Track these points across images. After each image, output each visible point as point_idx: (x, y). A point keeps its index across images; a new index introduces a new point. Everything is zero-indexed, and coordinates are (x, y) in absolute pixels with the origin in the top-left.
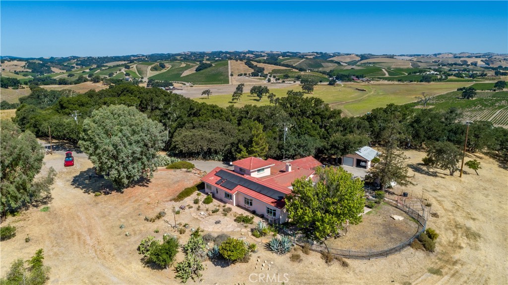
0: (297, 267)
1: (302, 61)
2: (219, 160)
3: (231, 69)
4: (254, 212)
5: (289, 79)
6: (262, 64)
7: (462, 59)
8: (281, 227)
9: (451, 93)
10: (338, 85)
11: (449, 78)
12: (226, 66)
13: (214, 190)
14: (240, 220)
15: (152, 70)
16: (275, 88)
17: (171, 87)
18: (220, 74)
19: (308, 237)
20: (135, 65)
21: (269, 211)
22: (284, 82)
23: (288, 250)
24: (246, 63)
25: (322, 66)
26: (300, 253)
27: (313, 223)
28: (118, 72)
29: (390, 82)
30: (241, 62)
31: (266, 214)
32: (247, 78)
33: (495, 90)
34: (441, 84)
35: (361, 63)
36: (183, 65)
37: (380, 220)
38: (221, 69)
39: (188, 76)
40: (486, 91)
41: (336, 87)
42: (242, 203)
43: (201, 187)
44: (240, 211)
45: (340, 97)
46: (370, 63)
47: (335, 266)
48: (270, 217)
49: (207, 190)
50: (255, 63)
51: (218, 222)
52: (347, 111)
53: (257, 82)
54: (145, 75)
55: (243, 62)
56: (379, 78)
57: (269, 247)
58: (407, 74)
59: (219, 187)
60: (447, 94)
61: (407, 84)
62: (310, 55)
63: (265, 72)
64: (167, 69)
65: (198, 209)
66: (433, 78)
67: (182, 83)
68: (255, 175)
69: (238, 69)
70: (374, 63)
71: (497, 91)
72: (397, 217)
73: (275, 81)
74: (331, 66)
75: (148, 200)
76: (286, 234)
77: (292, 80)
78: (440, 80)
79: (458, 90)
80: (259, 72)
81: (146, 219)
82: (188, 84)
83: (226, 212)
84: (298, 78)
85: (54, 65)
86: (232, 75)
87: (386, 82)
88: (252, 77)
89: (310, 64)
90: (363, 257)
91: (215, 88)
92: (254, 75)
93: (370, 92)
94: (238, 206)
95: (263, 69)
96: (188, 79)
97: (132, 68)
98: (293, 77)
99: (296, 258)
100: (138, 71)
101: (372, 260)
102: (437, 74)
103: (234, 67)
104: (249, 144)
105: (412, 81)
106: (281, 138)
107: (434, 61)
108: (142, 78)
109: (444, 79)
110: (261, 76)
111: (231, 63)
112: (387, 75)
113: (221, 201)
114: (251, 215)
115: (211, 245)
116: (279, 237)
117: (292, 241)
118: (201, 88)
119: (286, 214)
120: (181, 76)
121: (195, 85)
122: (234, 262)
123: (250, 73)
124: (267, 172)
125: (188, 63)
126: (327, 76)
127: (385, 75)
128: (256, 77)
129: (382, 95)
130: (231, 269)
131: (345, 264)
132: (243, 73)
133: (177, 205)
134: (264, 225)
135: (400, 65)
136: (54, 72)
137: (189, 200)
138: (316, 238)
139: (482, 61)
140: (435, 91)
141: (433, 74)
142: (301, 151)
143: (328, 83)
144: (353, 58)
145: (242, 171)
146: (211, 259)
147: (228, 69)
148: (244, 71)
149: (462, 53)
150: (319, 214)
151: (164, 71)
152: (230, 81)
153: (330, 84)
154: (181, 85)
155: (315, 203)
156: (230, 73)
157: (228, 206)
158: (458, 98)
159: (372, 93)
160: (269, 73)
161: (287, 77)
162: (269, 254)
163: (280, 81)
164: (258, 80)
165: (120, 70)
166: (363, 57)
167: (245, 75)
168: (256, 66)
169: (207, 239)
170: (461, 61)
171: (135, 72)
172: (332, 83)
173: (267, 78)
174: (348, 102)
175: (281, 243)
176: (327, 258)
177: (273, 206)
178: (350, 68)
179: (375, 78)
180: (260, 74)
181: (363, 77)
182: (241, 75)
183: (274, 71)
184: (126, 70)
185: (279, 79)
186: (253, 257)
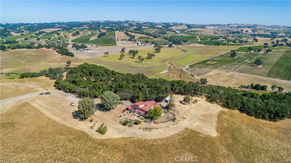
0: (149, 125)
1: (155, 30)
2: (129, 101)
3: (117, 36)
4: (141, 115)
5: (148, 43)
6: (134, 33)
7: (241, 29)
8: (146, 118)
9: (227, 53)
10: (174, 47)
11: (230, 43)
12: (114, 35)
13: (131, 110)
14: (138, 117)
15: (72, 36)
16: (141, 49)
17: (87, 49)
18: (111, 39)
19: (151, 119)
20: (62, 33)
21: (144, 115)
22: (145, 45)
23: (148, 122)
24: (125, 33)
25: (166, 34)
26: (150, 122)
27: (152, 117)
28: (53, 37)
29: (200, 45)
30: (122, 32)
31: (143, 115)
32: (126, 42)
33: (247, 52)
34: (224, 47)
35: (187, 31)
36: (90, 33)
37: (166, 116)
38: (112, 37)
39: (93, 40)
40: (243, 52)
41: (172, 49)
42: (138, 113)
43: (127, 109)
44: (138, 115)
45: (173, 56)
46: (192, 31)
47: (156, 124)
48: (144, 116)
49: (129, 110)
50: (130, 33)
51: (133, 117)
52: (175, 65)
53: (131, 44)
54: (69, 39)
55: (123, 32)
56: (195, 42)
57: (144, 121)
58: (209, 40)
59: (132, 109)
60: (225, 54)
61: (208, 47)
62: (160, 25)
63: (136, 38)
64: (81, 35)
65: (128, 114)
66: (222, 43)
67: (91, 45)
68: (140, 106)
69: (121, 37)
70: (194, 31)
71: (248, 52)
72: (170, 115)
73: (141, 45)
74: (171, 34)
75: (116, 113)
76: (147, 119)
77: (150, 44)
78: (225, 44)
79: (231, 51)
80: (132, 39)
81: (118, 117)
82: (94, 45)
83: (135, 115)
84: (153, 43)
85: (12, 30)
86: (118, 40)
87: (198, 45)
88: (129, 42)
89: (159, 32)
90: (161, 123)
91: (110, 49)
92: (130, 40)
93: (189, 52)
94: (137, 114)
95: (134, 36)
96: (94, 42)
97: (61, 34)
98: (150, 42)
99: (149, 123)
100: (65, 36)
101: (163, 123)
102: (224, 41)
103: (118, 35)
104: (138, 97)
105: (210, 45)
106: (146, 94)
107: (226, 29)
108: (68, 41)
109: (227, 44)
110: (133, 41)
111: (117, 33)
112: (199, 40)
113: (133, 112)
114: (140, 116)
115: (133, 121)
116: (146, 120)
117: (148, 120)
118: (102, 48)
119: (147, 115)
120: (90, 40)
121: (98, 46)
122: (138, 124)
123: (128, 39)
124: (143, 106)
125: (92, 31)
126: (168, 41)
127: (198, 40)
128: (131, 42)
129: (195, 54)
130: (138, 125)
131: (158, 124)
132: (124, 39)
133: (124, 114)
134: (143, 118)
135: (208, 33)
136: (13, 35)
137: (125, 113)
138: (153, 120)
139: (251, 30)
140: (220, 52)
141: (222, 40)
142: (151, 99)
143: (168, 46)
144: (183, 27)
145: (137, 106)
146: (134, 124)
147: (115, 36)
148: (124, 38)
149: (242, 24)
150: (153, 115)
151: (79, 36)
152: (117, 44)
153: (169, 46)
154: (91, 46)
155: (153, 113)
156: (116, 39)
157: (135, 114)
158: (229, 57)
159: (189, 53)
160: (137, 39)
161: (147, 42)
162: (144, 123)
163: (144, 44)
164: (132, 44)
165: (54, 36)
166: (189, 26)
167: (125, 40)
168: (131, 35)
169: (132, 120)
170: (240, 30)
171: (63, 37)
172: (170, 46)
173: (137, 42)
174: (177, 59)
175: (146, 121)
176: (155, 123)
177: (145, 114)
178: (181, 35)
179: (193, 42)
180: (133, 40)
181: (186, 42)
182: (123, 40)
183: (140, 38)
184: (58, 35)
185: (143, 43)
186: (141, 123)
